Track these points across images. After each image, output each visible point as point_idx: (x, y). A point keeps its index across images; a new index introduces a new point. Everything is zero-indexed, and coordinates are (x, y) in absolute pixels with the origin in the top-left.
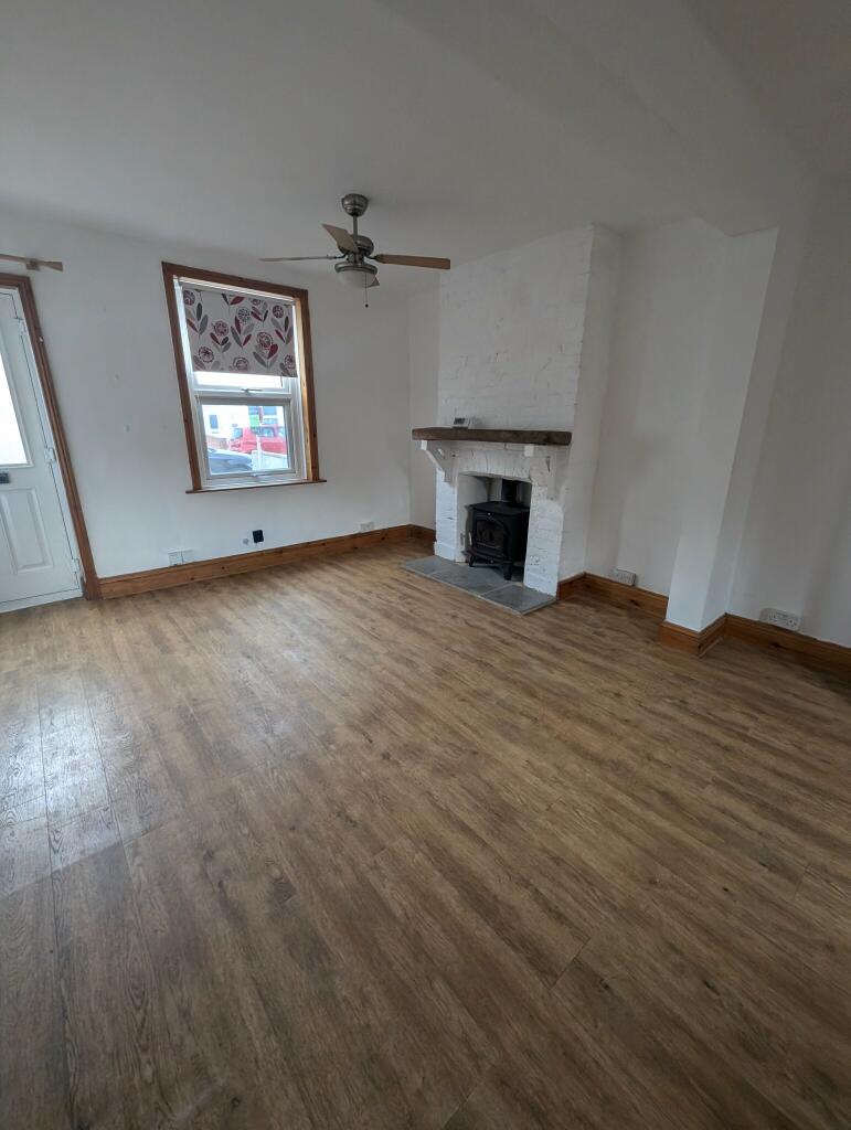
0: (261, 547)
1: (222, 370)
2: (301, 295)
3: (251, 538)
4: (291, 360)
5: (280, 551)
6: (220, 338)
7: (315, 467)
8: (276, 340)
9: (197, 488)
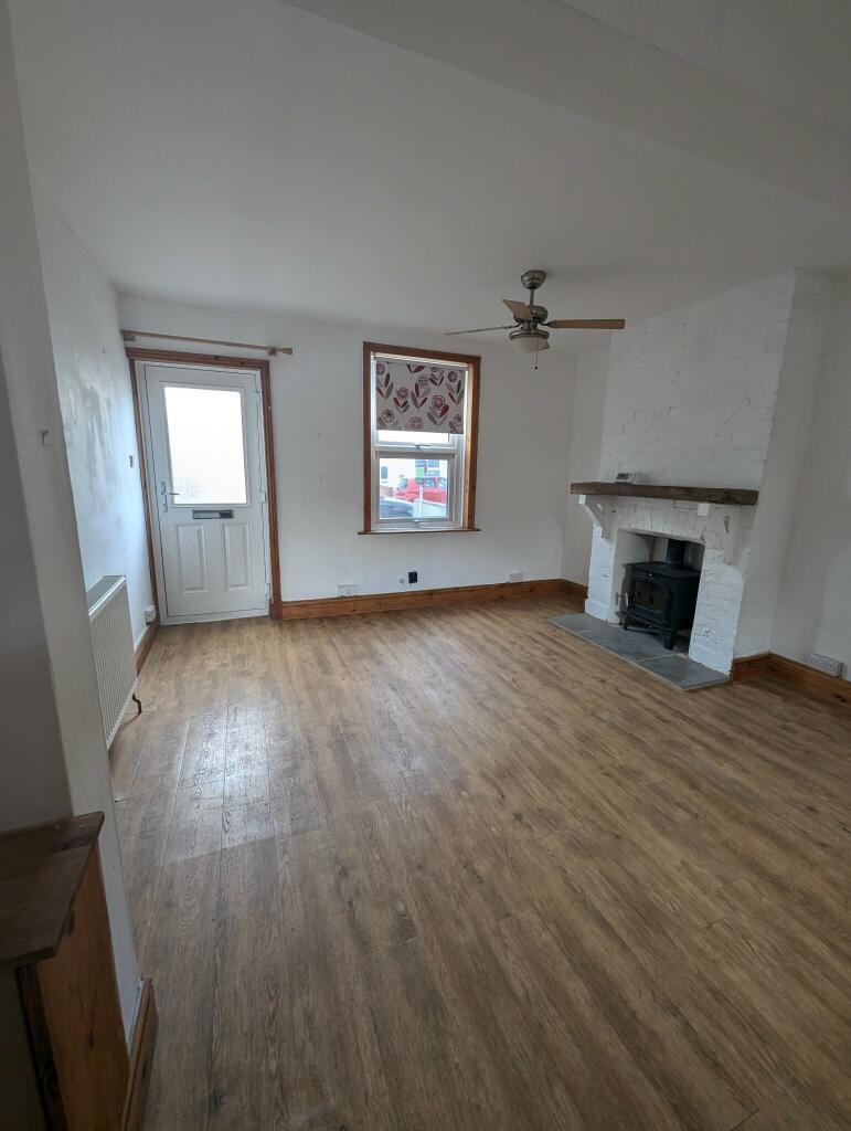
0: (415, 587)
1: (400, 429)
2: (474, 361)
3: (407, 578)
4: (460, 419)
5: (431, 593)
6: (401, 402)
7: (471, 516)
8: (448, 401)
9: (367, 530)
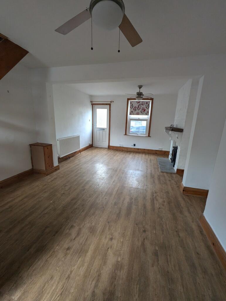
0: (135, 147)
1: (134, 115)
2: (152, 99)
3: (133, 145)
4: (148, 112)
5: (138, 149)
6: (135, 109)
8: (145, 109)
9: (126, 134)
